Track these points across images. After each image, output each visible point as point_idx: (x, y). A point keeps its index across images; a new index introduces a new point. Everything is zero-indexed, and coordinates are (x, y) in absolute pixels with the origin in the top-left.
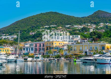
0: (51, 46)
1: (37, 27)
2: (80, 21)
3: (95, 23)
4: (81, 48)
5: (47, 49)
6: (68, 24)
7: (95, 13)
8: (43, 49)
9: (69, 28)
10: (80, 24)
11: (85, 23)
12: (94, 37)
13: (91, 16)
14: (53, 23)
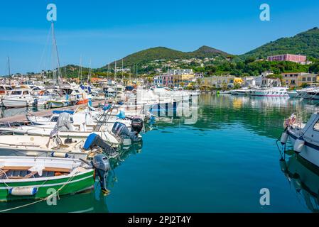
0: (180, 79)
1: (148, 61)
2: (187, 56)
3: (201, 58)
4: (209, 81)
5: (175, 82)
6: (176, 59)
7: (200, 48)
8: (172, 82)
9: (177, 62)
10: (188, 59)
11: (191, 58)
12: (209, 71)
13: (197, 51)
14: (163, 58)
